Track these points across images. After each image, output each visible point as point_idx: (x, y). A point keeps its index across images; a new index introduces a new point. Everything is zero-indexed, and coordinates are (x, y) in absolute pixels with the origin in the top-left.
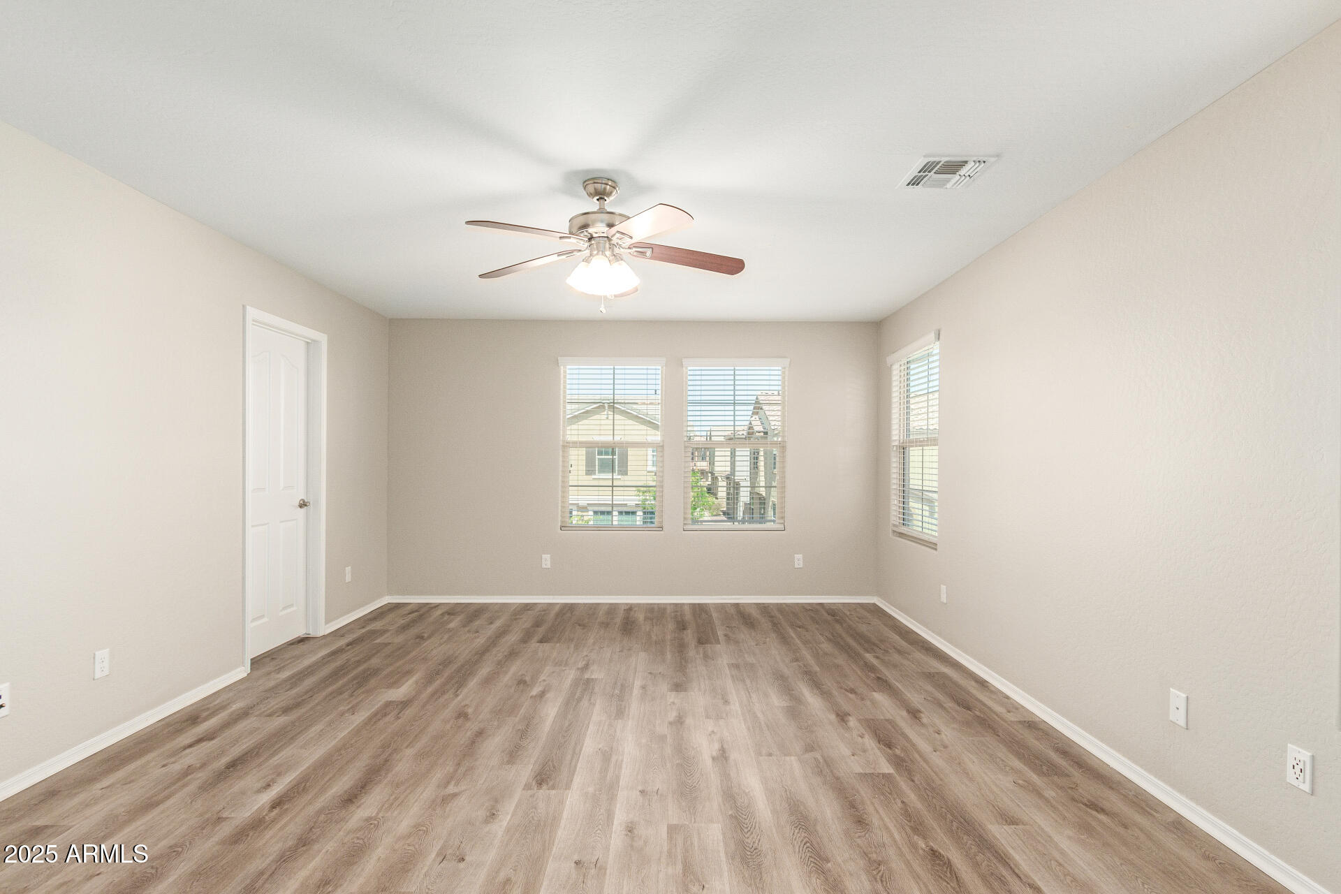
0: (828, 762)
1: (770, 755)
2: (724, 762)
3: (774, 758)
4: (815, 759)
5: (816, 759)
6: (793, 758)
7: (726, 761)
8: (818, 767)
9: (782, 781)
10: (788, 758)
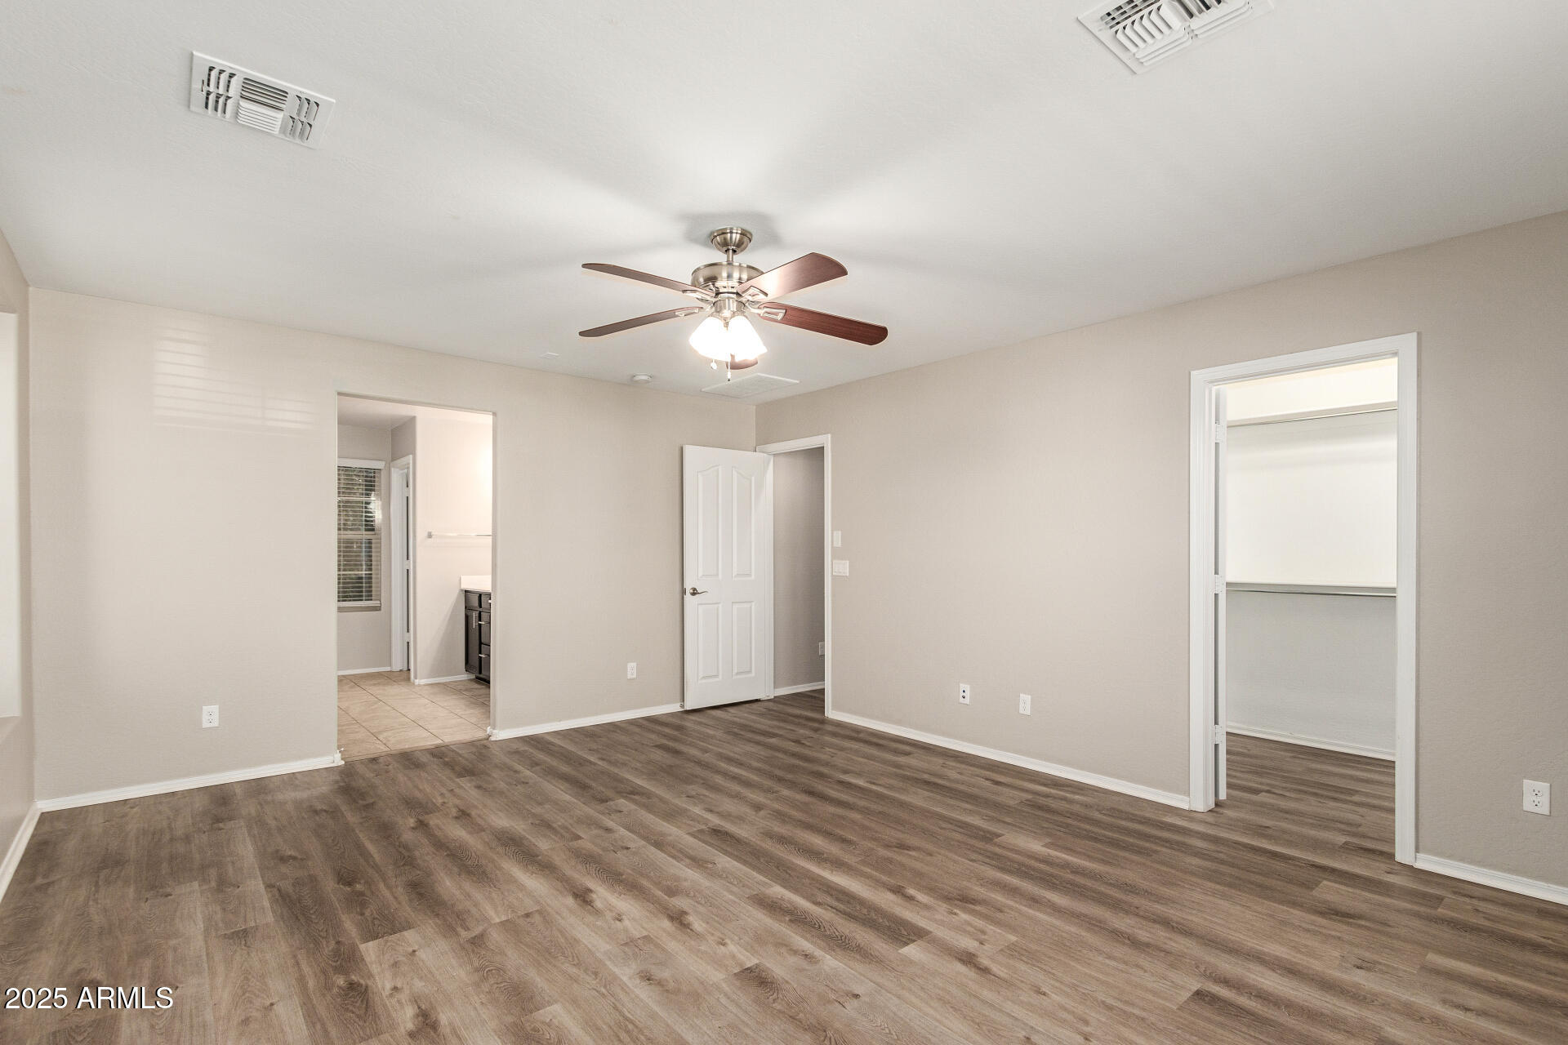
0: (449, 930)
1: (527, 915)
2: (575, 891)
3: (520, 913)
4: (469, 929)
5: (467, 929)
6: (498, 920)
7: (574, 893)
8: (463, 920)
9: (502, 893)
10: (504, 918)
